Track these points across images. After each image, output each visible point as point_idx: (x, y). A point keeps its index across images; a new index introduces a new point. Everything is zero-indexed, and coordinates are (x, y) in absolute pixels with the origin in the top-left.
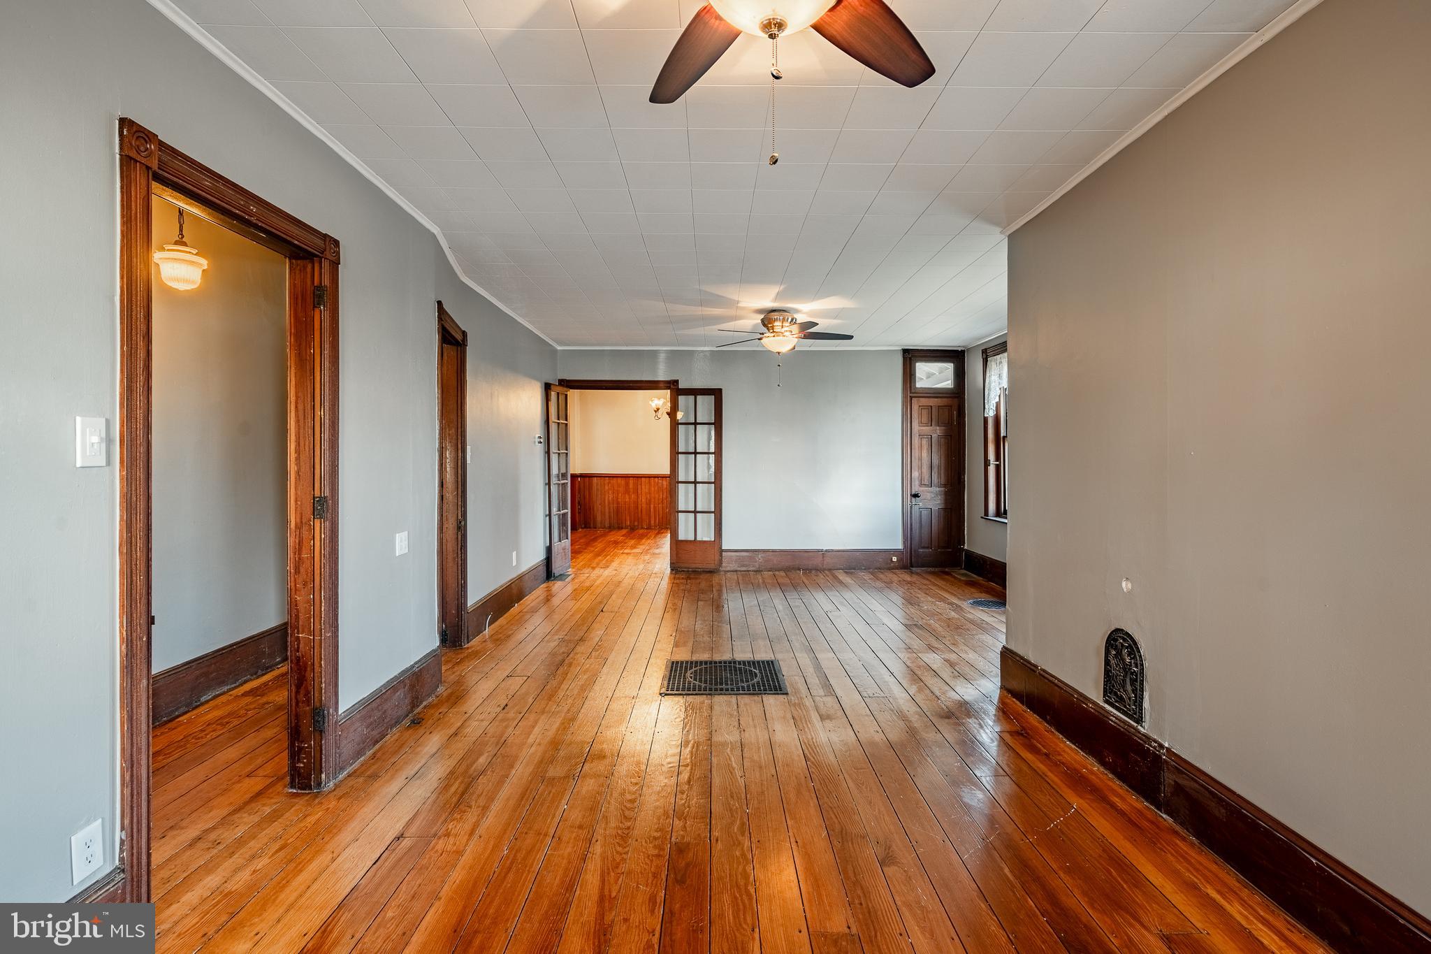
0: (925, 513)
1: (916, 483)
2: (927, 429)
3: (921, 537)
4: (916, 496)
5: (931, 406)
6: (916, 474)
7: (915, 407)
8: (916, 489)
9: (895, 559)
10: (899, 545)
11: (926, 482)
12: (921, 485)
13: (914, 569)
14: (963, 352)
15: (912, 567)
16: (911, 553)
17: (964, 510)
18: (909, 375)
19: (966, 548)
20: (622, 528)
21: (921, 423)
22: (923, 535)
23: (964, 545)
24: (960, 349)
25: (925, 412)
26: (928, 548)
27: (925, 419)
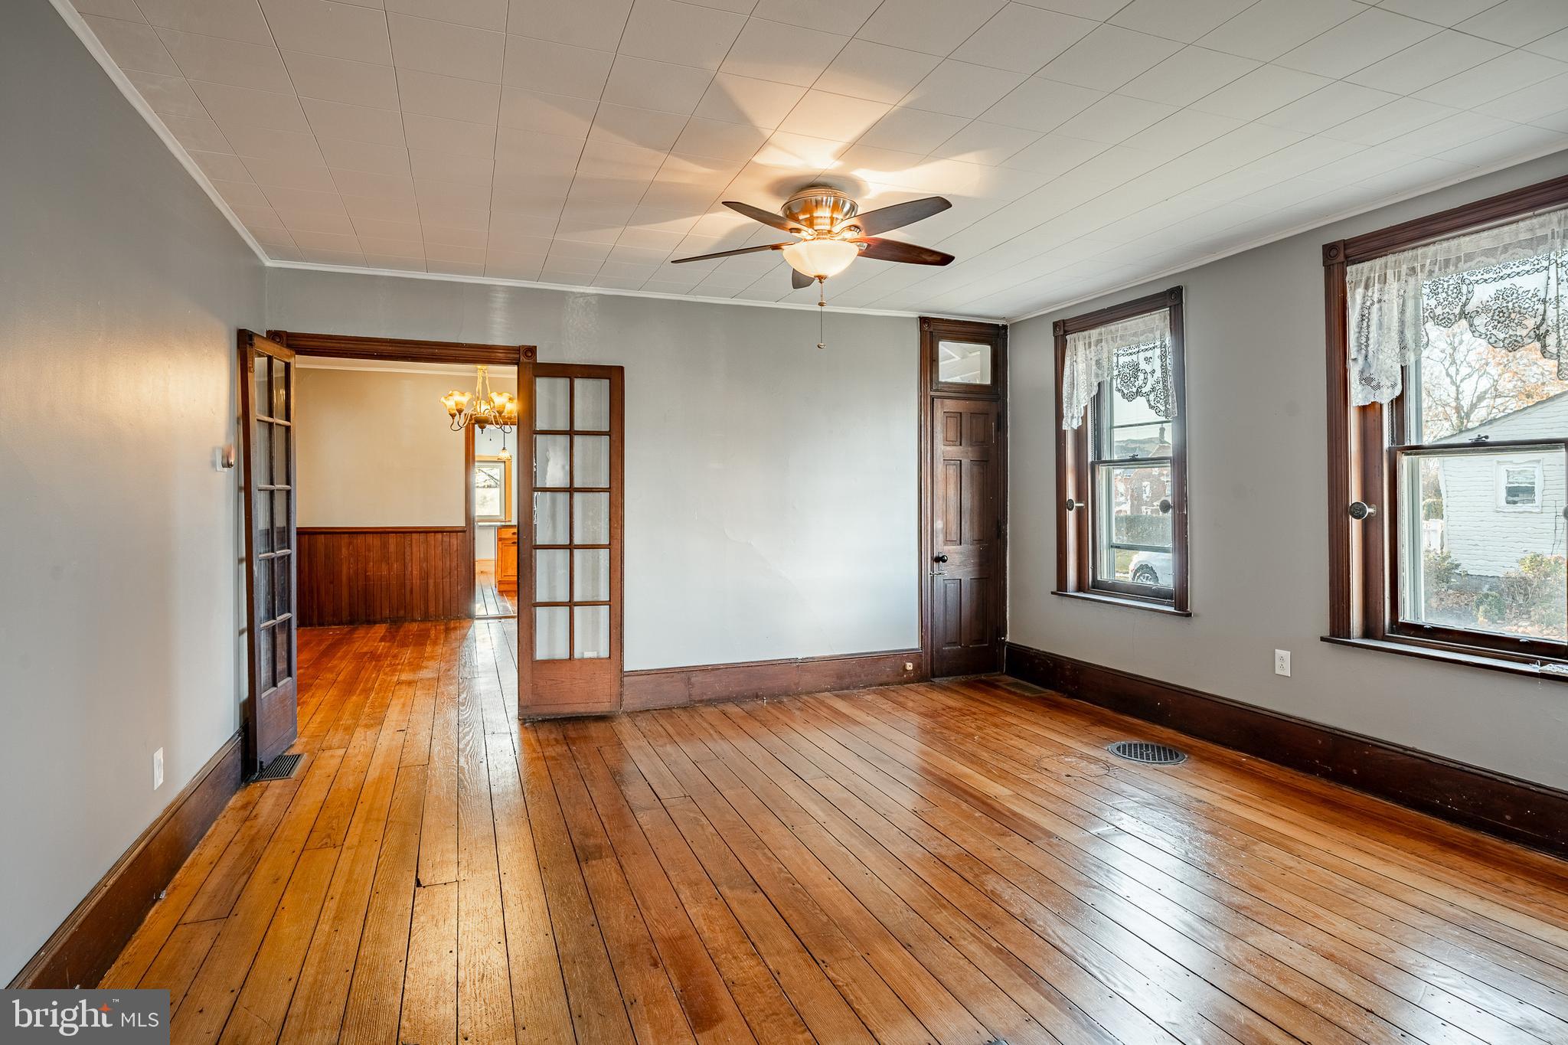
0: (951, 586)
1: (939, 539)
2: (954, 451)
3: (945, 627)
4: (940, 559)
5: (961, 413)
6: (939, 525)
7: (939, 415)
8: (941, 549)
9: (909, 666)
10: (914, 643)
11: (954, 536)
12: (947, 541)
13: (937, 680)
14: (1005, 327)
15: (934, 676)
16: (932, 655)
17: (1005, 580)
18: (929, 361)
19: (1008, 640)
20: (375, 623)
21: (947, 441)
22: (948, 623)
23: (1005, 636)
24: (1000, 323)
25: (952, 422)
26: (954, 643)
27: (952, 435)
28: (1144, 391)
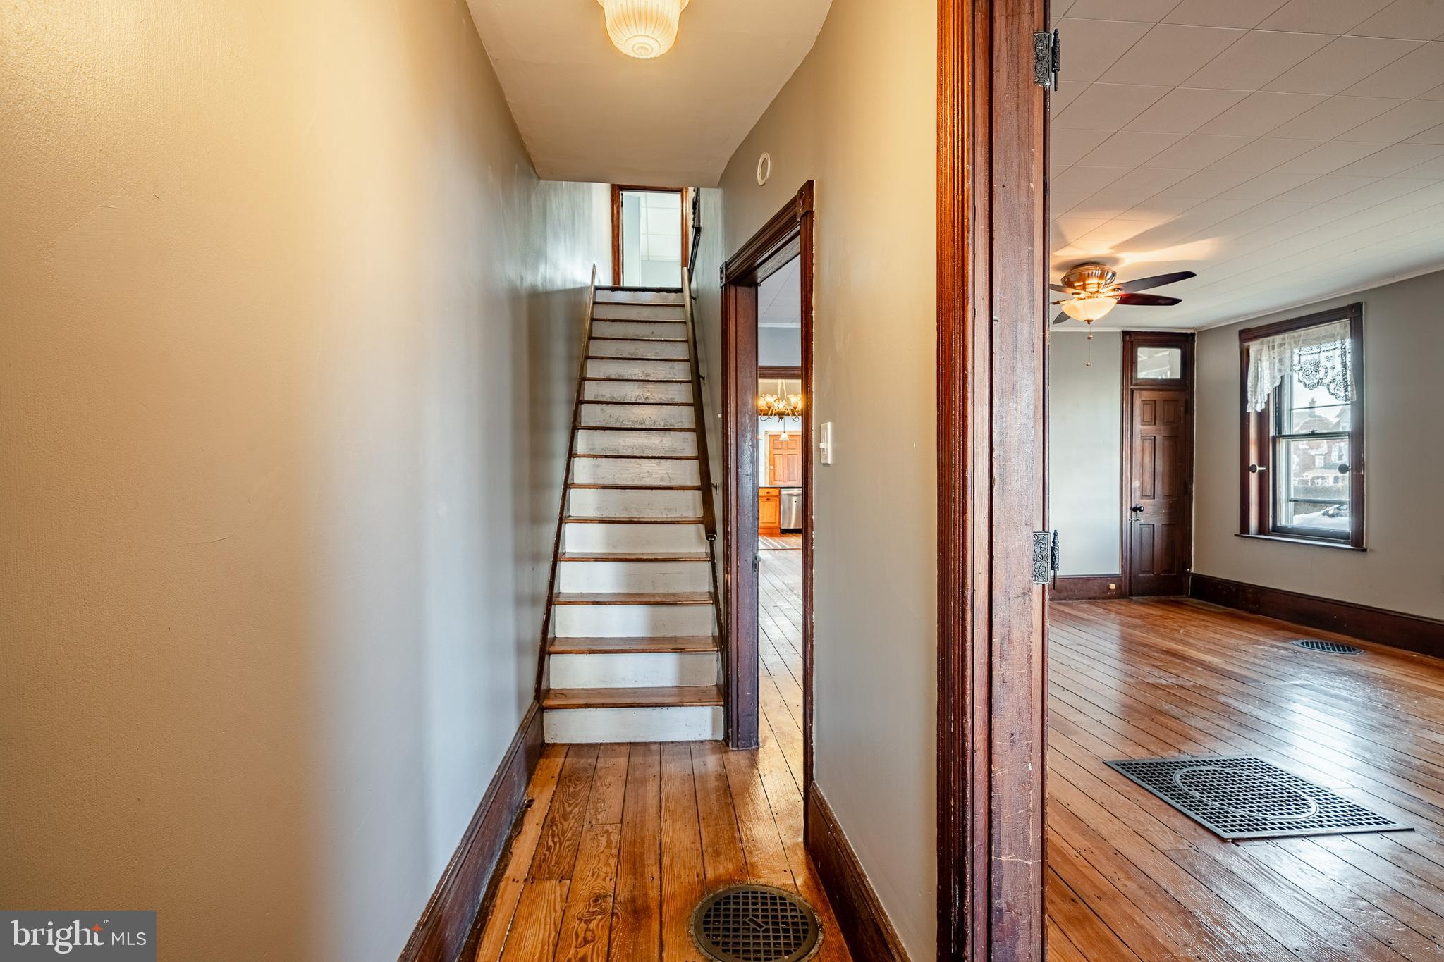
0: (1147, 530)
1: (1137, 494)
2: (1149, 429)
3: (1141, 558)
4: (1135, 510)
5: (1155, 401)
6: (1137, 484)
7: (1137, 403)
8: (1137, 501)
9: (1113, 586)
10: (1116, 570)
11: (1149, 493)
12: (1143, 496)
13: (1134, 598)
14: (1193, 335)
15: (1132, 595)
16: (1130, 577)
17: (1191, 526)
18: (1129, 363)
19: (1192, 571)
21: (1143, 422)
22: (1143, 557)
23: (1190, 568)
24: (1189, 332)
25: (1148, 408)
26: (1148, 572)
27: (1147, 418)
28: (1324, 381)
